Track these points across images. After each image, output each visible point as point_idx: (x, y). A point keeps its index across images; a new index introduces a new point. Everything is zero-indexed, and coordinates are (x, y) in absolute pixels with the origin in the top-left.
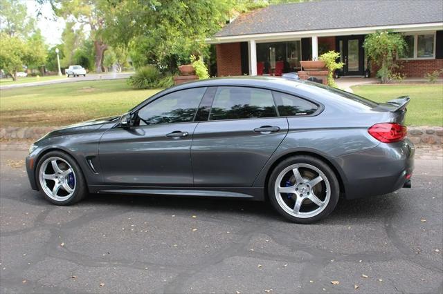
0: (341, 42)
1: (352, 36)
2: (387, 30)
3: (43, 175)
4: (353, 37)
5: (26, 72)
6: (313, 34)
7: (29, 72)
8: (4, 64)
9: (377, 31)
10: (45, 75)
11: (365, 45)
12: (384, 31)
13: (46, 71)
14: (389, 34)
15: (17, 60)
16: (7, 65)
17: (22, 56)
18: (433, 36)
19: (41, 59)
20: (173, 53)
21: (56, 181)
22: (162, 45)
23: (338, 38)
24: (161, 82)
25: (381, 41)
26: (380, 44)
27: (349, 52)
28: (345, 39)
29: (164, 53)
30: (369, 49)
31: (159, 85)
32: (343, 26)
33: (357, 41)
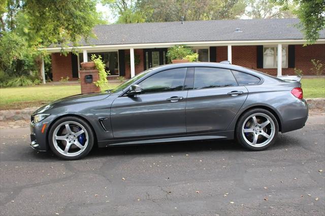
0: (147, 53)
1: (155, 48)
2: (183, 45)
3: (55, 137)
4: (155, 50)
6: (130, 47)
9: (176, 45)
11: (169, 54)
12: (180, 45)
14: (184, 47)
18: (207, 50)
21: (68, 141)
22: (12, 52)
23: (145, 50)
24: (10, 82)
25: (179, 52)
26: (179, 54)
27: (153, 60)
28: (150, 51)
29: (15, 59)
30: (171, 58)
31: (8, 84)
32: (148, 41)
33: (158, 53)
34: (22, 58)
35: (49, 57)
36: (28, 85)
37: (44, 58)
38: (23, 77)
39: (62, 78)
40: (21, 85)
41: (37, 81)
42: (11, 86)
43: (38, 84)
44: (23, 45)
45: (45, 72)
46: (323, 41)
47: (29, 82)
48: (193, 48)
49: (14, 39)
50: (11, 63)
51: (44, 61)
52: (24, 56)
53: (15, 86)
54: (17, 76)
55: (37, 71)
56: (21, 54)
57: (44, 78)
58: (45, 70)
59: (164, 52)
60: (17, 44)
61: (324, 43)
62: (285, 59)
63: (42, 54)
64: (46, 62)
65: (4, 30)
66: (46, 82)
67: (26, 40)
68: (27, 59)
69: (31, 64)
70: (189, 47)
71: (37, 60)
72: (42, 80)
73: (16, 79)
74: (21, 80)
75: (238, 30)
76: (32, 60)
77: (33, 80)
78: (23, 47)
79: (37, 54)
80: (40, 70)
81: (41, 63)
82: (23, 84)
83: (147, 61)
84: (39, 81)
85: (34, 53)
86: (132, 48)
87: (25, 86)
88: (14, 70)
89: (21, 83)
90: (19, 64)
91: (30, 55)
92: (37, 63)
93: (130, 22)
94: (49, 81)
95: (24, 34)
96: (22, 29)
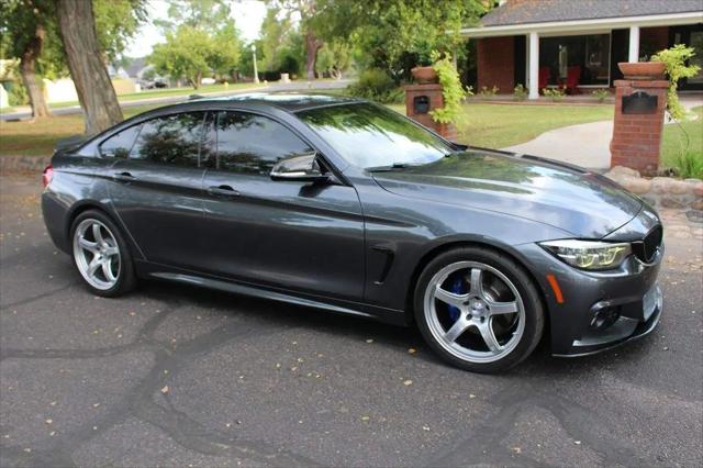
0: (679, 36)
1: (699, 25)
4: (700, 27)
5: (214, 78)
6: (631, 23)
7: (218, 77)
8: (184, 67)
10: (239, 82)
13: (240, 76)
15: (200, 61)
16: (187, 69)
17: (207, 55)
19: (232, 59)
20: (411, 51)
23: (674, 30)
28: (687, 31)
86: (633, 25)
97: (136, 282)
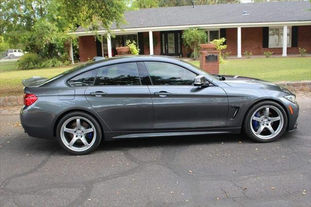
0: (163, 35)
1: (171, 31)
9: (190, 28)
11: (184, 36)
12: (195, 28)
14: (198, 29)
22: (45, 37)
23: (162, 32)
24: (44, 64)
25: (194, 34)
26: (193, 36)
27: (169, 41)
28: (166, 33)
29: (47, 43)
30: (187, 39)
31: (42, 65)
32: (164, 25)
33: (173, 34)
34: (53, 42)
35: (76, 40)
36: (59, 66)
37: (73, 41)
38: (55, 59)
39: (89, 59)
40: (54, 66)
41: (67, 62)
42: (44, 67)
43: (68, 65)
44: (54, 30)
45: (74, 54)
46: (309, 23)
47: (60, 63)
48: (206, 30)
49: (46, 25)
50: (44, 46)
51: (73, 44)
52: (55, 40)
53: (48, 67)
54: (49, 58)
55: (67, 53)
56: (52, 38)
57: (73, 59)
58: (74, 52)
59: (179, 34)
60: (49, 30)
61: (310, 25)
62: (289, 38)
63: (71, 38)
64: (75, 45)
65: (34, 16)
66: (75, 63)
67: (56, 25)
68: (58, 43)
69: (61, 47)
70: (203, 29)
71: (66, 43)
72: (71, 61)
73: (48, 61)
74: (53, 62)
75: (245, 13)
76: (62, 43)
77: (63, 60)
78: (54, 32)
79: (66, 38)
80: (69, 52)
81: (70, 46)
82: (55, 65)
83: (164, 42)
84: (69, 62)
85: (64, 37)
86: (150, 31)
87: (57, 67)
88: (46, 52)
89: (53, 65)
90: (51, 47)
91: (60, 39)
92: (67, 45)
93: (144, 7)
94: (77, 62)
95: (54, 20)
96: (52, 16)
97: (105, 144)
